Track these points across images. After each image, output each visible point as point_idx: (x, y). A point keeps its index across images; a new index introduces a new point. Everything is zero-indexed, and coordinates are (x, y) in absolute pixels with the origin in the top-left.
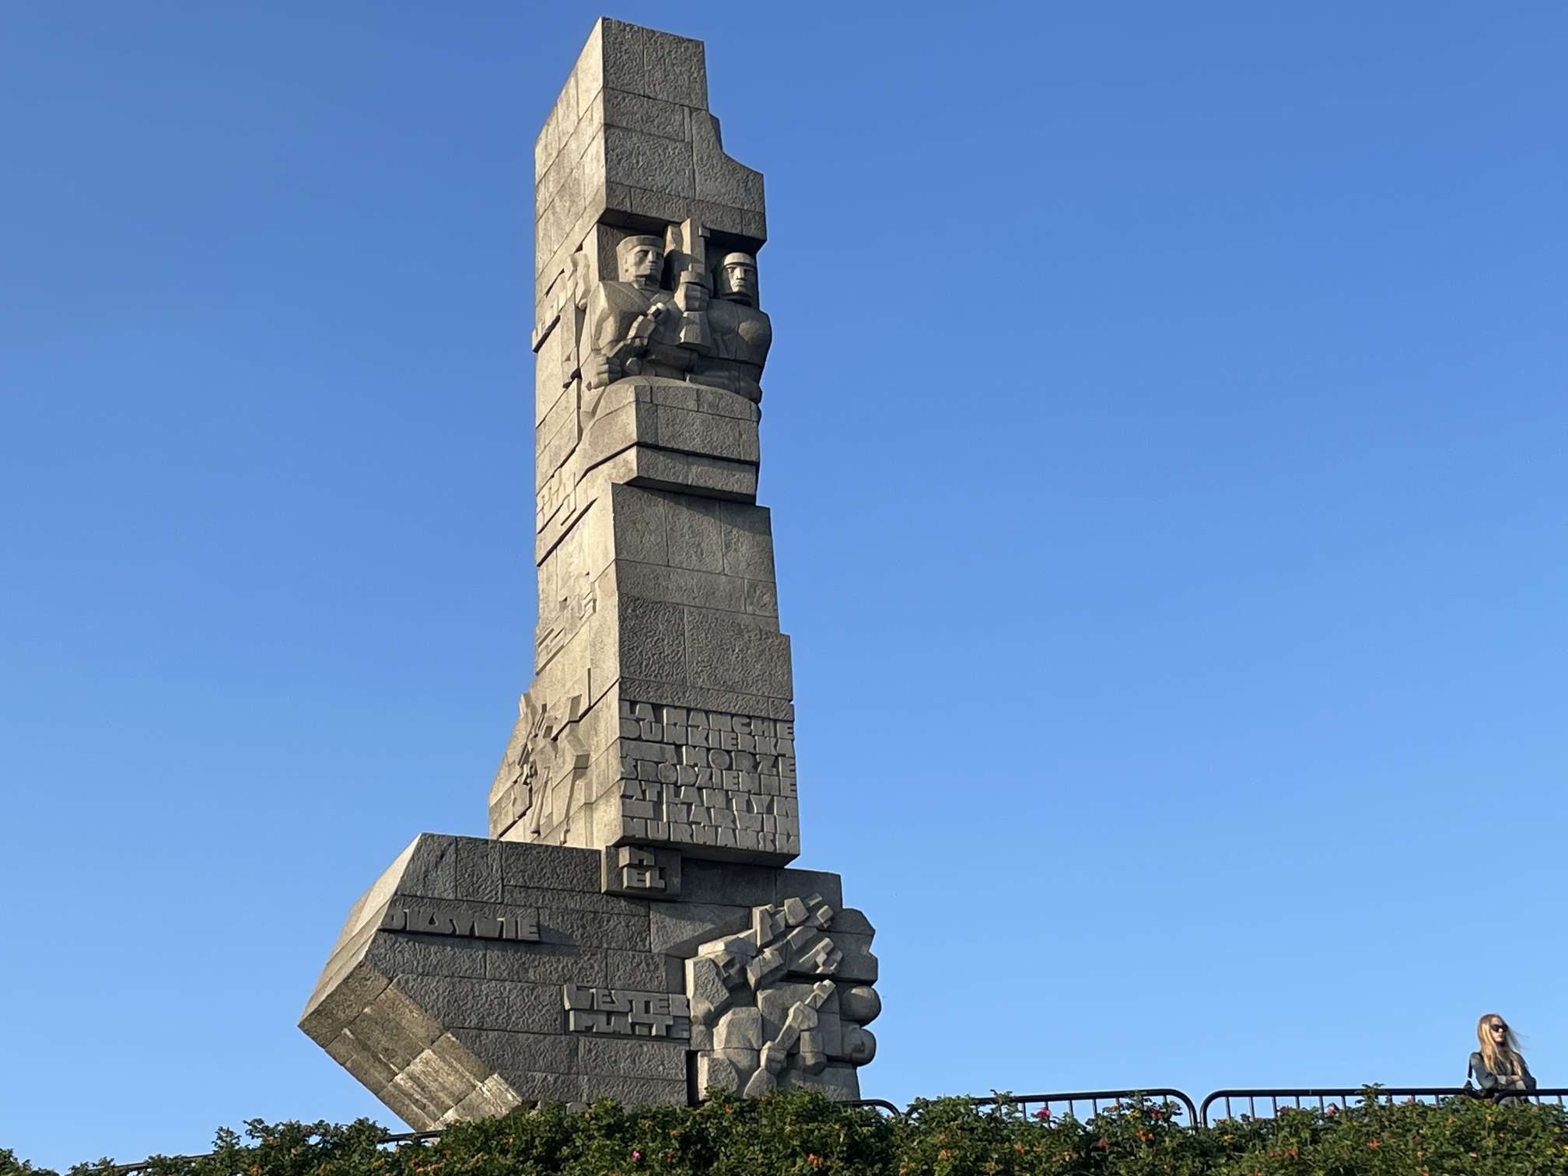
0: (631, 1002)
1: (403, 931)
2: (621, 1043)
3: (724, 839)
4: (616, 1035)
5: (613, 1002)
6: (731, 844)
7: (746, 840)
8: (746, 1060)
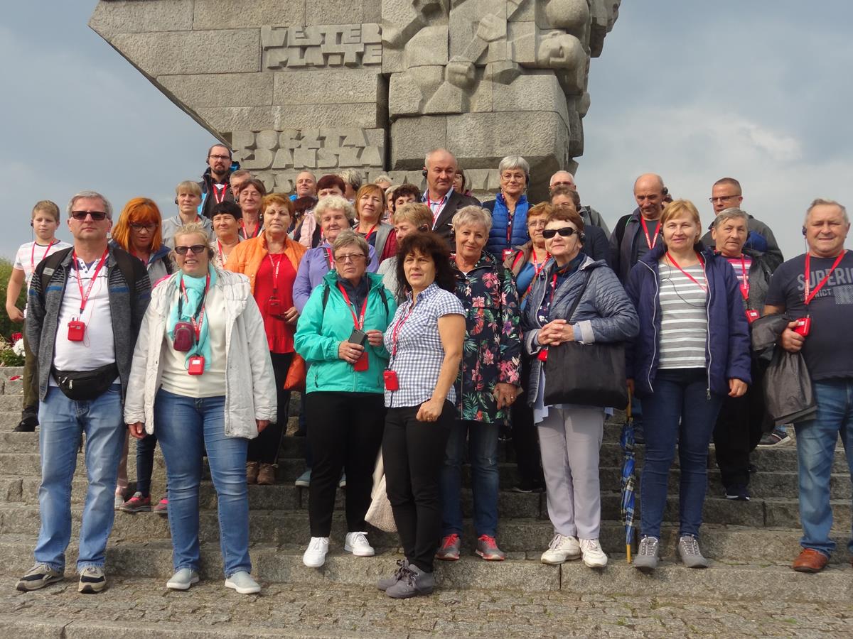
0: (324, 35)
2: (313, 73)
4: (307, 66)
5: (306, 37)
8: (431, 75)
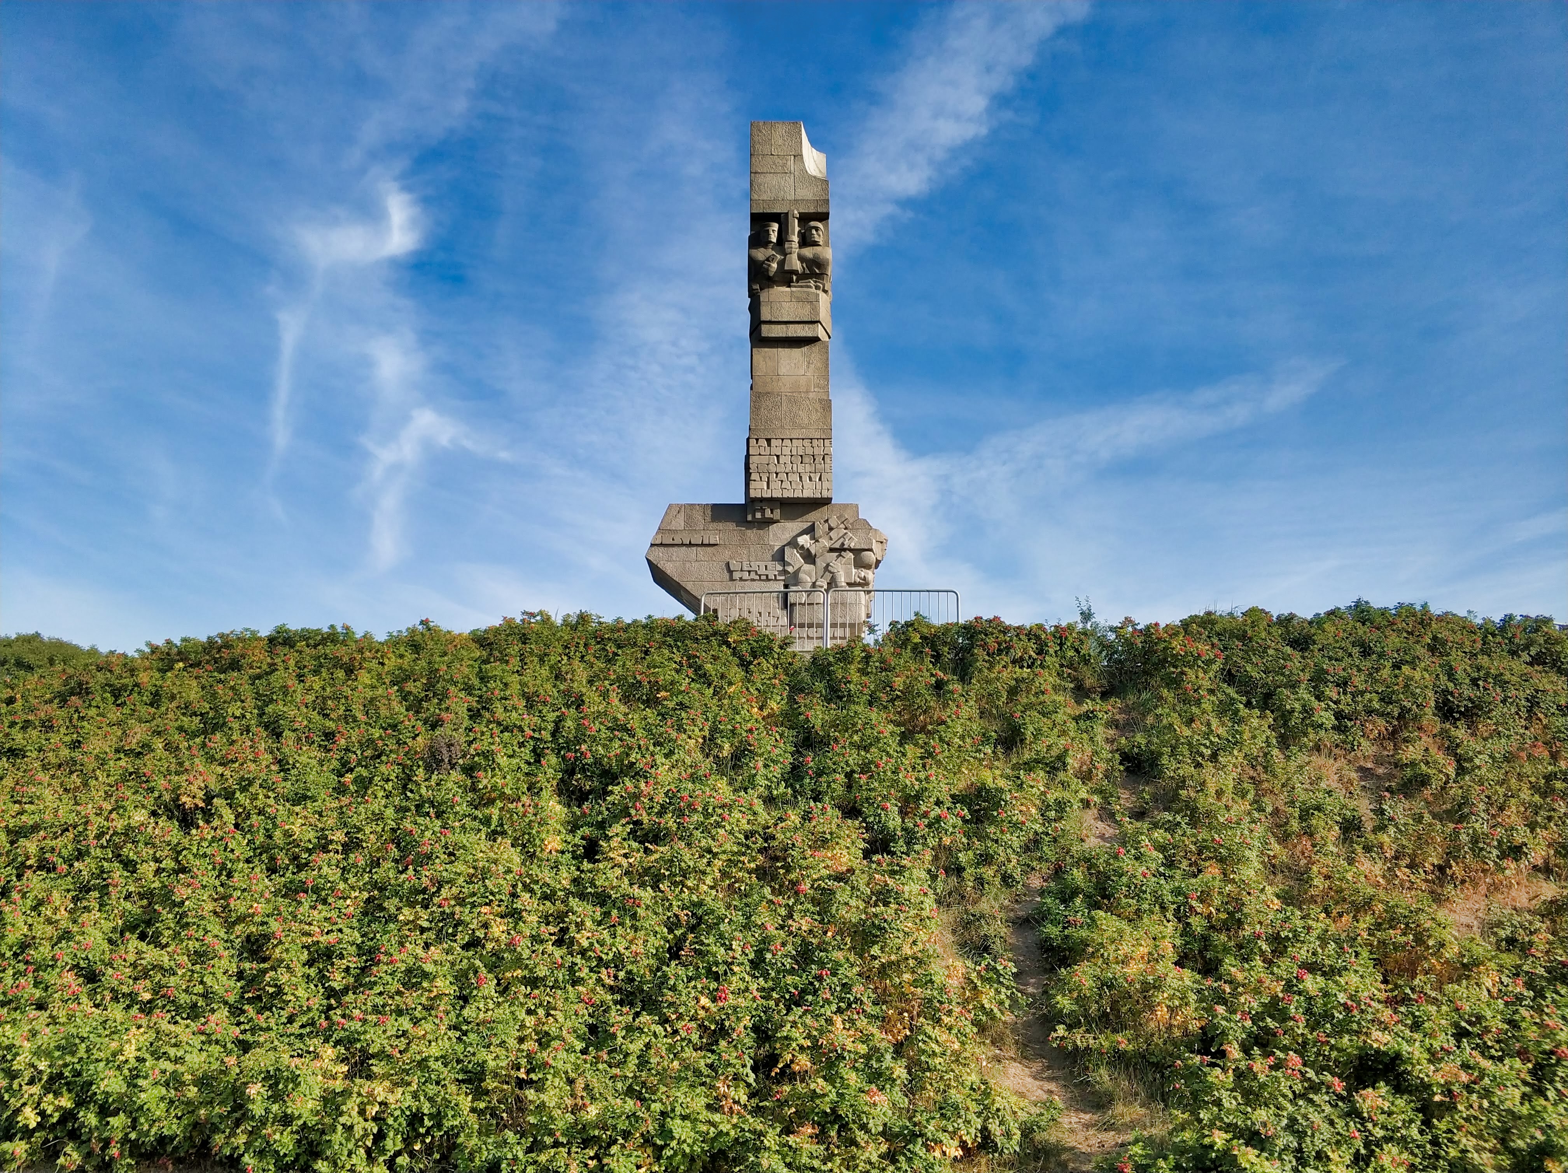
0: (759, 566)
1: (661, 545)
2: (754, 584)
3: (798, 494)
4: (752, 580)
5: (751, 567)
6: (800, 496)
7: (808, 494)
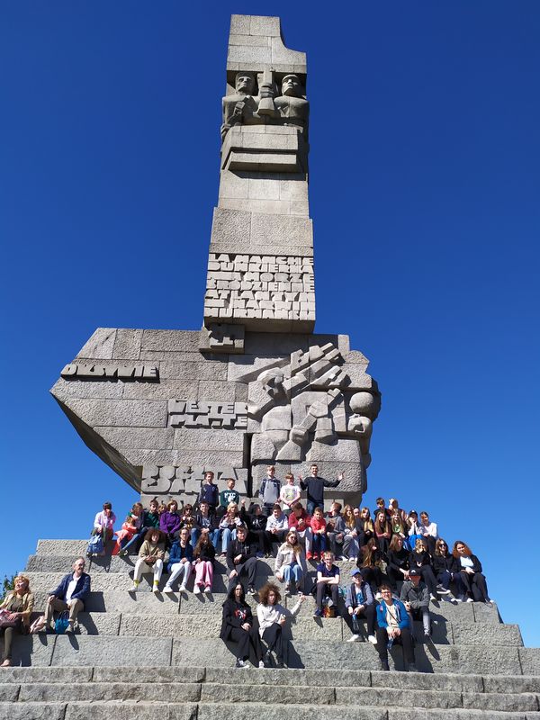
0: (210, 407)
1: (75, 376)
2: (201, 431)
5: (198, 408)
7: (281, 313)
8: (280, 436)
